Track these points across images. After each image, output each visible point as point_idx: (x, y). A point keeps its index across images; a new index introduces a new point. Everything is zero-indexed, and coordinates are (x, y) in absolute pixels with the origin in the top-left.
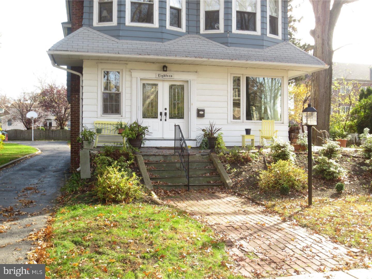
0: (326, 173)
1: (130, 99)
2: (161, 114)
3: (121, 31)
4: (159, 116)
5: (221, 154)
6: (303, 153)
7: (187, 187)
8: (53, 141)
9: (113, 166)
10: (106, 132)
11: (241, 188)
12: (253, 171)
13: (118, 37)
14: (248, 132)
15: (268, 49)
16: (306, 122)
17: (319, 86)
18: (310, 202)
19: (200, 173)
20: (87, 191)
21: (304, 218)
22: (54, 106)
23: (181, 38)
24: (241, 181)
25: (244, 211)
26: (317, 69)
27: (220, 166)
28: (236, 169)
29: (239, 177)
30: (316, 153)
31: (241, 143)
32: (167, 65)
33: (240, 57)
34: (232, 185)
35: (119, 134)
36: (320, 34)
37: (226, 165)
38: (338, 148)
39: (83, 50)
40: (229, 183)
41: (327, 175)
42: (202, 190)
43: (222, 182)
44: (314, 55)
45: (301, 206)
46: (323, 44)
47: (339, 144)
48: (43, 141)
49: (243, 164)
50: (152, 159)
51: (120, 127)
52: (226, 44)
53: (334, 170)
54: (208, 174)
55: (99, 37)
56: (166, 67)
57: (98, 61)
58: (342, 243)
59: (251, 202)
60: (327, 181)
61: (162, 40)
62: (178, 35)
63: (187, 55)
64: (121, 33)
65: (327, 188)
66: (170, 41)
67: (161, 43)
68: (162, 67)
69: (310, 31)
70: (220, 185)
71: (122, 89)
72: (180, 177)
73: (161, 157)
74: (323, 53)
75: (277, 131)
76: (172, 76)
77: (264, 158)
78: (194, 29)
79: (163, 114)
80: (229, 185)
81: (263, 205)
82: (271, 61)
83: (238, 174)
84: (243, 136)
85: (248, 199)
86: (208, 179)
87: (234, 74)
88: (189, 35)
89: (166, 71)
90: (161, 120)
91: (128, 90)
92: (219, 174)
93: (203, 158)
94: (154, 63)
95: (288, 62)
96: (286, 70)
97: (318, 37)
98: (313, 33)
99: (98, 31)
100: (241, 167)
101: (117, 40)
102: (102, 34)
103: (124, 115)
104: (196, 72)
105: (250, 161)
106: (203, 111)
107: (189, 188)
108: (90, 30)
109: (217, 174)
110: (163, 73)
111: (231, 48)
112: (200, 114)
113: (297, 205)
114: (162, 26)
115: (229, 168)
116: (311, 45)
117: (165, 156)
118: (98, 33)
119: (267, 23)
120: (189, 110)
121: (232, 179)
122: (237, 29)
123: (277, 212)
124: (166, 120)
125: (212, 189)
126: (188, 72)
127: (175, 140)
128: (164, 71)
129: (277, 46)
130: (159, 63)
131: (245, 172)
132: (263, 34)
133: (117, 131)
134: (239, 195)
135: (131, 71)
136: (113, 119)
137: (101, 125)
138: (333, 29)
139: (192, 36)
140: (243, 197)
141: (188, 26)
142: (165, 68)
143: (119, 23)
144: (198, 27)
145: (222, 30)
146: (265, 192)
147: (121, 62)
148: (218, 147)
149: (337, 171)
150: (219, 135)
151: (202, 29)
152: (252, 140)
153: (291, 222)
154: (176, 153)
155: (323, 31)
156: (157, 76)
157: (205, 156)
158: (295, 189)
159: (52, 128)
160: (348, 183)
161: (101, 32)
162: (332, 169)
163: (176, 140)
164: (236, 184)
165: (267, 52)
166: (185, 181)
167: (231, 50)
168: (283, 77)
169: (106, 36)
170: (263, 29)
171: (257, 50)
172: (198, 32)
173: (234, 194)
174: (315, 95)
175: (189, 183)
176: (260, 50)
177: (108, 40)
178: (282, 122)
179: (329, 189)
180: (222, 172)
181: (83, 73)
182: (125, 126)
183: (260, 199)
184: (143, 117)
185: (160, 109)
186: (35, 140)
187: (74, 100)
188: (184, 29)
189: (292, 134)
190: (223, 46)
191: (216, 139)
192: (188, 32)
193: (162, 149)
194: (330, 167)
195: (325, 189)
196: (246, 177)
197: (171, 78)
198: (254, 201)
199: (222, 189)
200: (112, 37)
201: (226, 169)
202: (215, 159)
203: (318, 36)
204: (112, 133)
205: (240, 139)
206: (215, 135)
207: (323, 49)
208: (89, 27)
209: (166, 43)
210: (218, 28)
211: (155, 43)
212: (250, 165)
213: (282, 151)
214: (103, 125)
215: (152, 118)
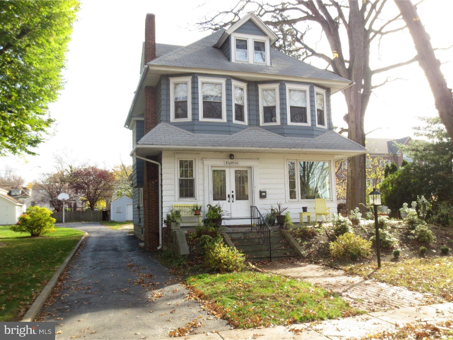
0: (382, 242)
1: (203, 184)
2: (229, 196)
3: (195, 126)
4: (227, 198)
5: (291, 229)
6: (357, 226)
7: (270, 258)
8: (84, 222)
9: (220, 242)
10: (186, 214)
11: (315, 257)
12: (320, 243)
13: (193, 131)
14: (305, 209)
15: (317, 138)
16: (373, 202)
17: (355, 165)
18: (379, 265)
19: (276, 246)
20: (194, 265)
21: (380, 276)
22: (84, 187)
23: (244, 131)
24: (313, 251)
25: (329, 274)
26: (358, 153)
27: (293, 240)
28: (306, 242)
29: (310, 249)
30: (368, 226)
31: (299, 220)
32: (233, 154)
33: (296, 146)
34: (306, 256)
35: (195, 215)
36: (354, 120)
37: (298, 239)
38: (387, 221)
39: (166, 143)
40: (304, 253)
41: (382, 244)
42: (282, 260)
43: (296, 253)
44: (348, 137)
45: (373, 268)
46: (357, 129)
47: (388, 218)
48: (74, 223)
49: (310, 238)
50: (234, 236)
51: (195, 209)
52: (283, 134)
53: (389, 240)
54: (283, 247)
55: (177, 131)
56: (233, 156)
57: (175, 152)
58: (417, 290)
59: (329, 267)
60: (383, 248)
61: (230, 132)
62: (242, 128)
63: (252, 146)
64: (196, 128)
65: (386, 255)
66: (237, 133)
67: (229, 136)
68: (229, 156)
69: (343, 117)
70: (296, 256)
71: (196, 175)
72: (261, 250)
73: (241, 234)
74: (357, 136)
75: (329, 208)
76: (237, 163)
77: (326, 231)
78: (255, 122)
79: (231, 196)
80: (304, 255)
81: (341, 269)
82: (322, 148)
83: (309, 246)
84: (301, 214)
85: (326, 265)
86: (284, 252)
87: (289, 160)
88: (251, 128)
89: (233, 159)
90: (229, 201)
91: (201, 176)
92: (292, 247)
93: (275, 234)
94: (222, 152)
95: (335, 148)
96: (333, 155)
97: (352, 123)
98: (347, 118)
99: (175, 126)
100: (309, 240)
101: (192, 134)
102: (178, 129)
103: (198, 199)
104: (258, 159)
105: (315, 235)
106: (265, 192)
107: (271, 260)
108: (168, 125)
109: (291, 247)
110: (230, 161)
111: (287, 138)
112: (263, 195)
113: (369, 268)
114: (230, 120)
115: (300, 241)
116: (344, 128)
117: (244, 233)
118: (175, 127)
119: (315, 116)
120: (253, 192)
121: (304, 250)
122: (291, 121)
123: (356, 274)
124: (233, 202)
125: (290, 259)
126: (251, 159)
127: (251, 219)
128: (231, 158)
129: (325, 134)
130: (226, 152)
131: (314, 244)
132: (313, 125)
133: (194, 213)
134: (316, 263)
135: (203, 159)
136: (188, 203)
137: (178, 208)
138: (364, 114)
139: (253, 128)
140: (321, 264)
141: (249, 120)
142: (231, 156)
143: (193, 119)
144: (258, 120)
145: (278, 123)
146: (338, 259)
147: (194, 152)
148: (286, 224)
149: (392, 240)
150: (286, 214)
151: (262, 123)
152: (309, 217)
153: (371, 280)
154: (253, 230)
155: (356, 118)
156: (225, 164)
157: (277, 232)
158: (361, 256)
159: (78, 209)
160: (401, 250)
161: (178, 127)
162: (387, 239)
163: (253, 218)
164: (309, 254)
165: (317, 140)
166: (267, 253)
167: (288, 140)
168: (330, 161)
169: (182, 130)
170: (313, 120)
171: (309, 139)
172: (258, 125)
173: (311, 262)
174: (352, 174)
175: (271, 255)
176: (311, 139)
177: (185, 134)
178: (331, 200)
179: (387, 255)
180: (295, 244)
181: (162, 162)
182: (200, 207)
183: (336, 265)
184: (214, 200)
185: (228, 192)
186: (66, 221)
187: (150, 186)
188: (246, 123)
189: (341, 210)
190: (280, 136)
191: (284, 217)
192: (250, 125)
193: (235, 227)
194: (385, 237)
195: (385, 255)
196: (316, 248)
197: (236, 164)
198: (331, 266)
199: (298, 259)
200: (187, 131)
201: (298, 242)
202: (286, 234)
203: (352, 121)
204: (189, 215)
205: (298, 216)
206: (282, 214)
207: (356, 133)
208: (167, 122)
209: (233, 135)
210: (275, 121)
211: (224, 135)
212: (316, 238)
213: (342, 225)
214: (181, 208)
215: (221, 200)
